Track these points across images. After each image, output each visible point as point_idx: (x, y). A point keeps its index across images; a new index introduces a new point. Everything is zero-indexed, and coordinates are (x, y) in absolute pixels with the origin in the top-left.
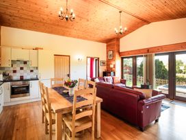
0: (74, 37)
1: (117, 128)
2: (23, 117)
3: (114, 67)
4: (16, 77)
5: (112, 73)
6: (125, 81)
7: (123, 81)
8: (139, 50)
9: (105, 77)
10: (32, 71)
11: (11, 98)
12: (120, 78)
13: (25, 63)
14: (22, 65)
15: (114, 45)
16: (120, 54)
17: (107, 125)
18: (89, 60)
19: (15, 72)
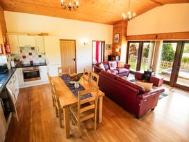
0: (80, 20)
1: (117, 115)
2: (37, 100)
3: (120, 51)
4: (26, 62)
5: (117, 58)
6: (129, 66)
7: (127, 66)
8: (147, 35)
9: (110, 62)
10: (40, 56)
11: (25, 81)
12: (125, 63)
13: (33, 48)
14: (31, 51)
15: (121, 27)
16: (127, 37)
17: (108, 111)
18: (95, 44)
19: (24, 57)
